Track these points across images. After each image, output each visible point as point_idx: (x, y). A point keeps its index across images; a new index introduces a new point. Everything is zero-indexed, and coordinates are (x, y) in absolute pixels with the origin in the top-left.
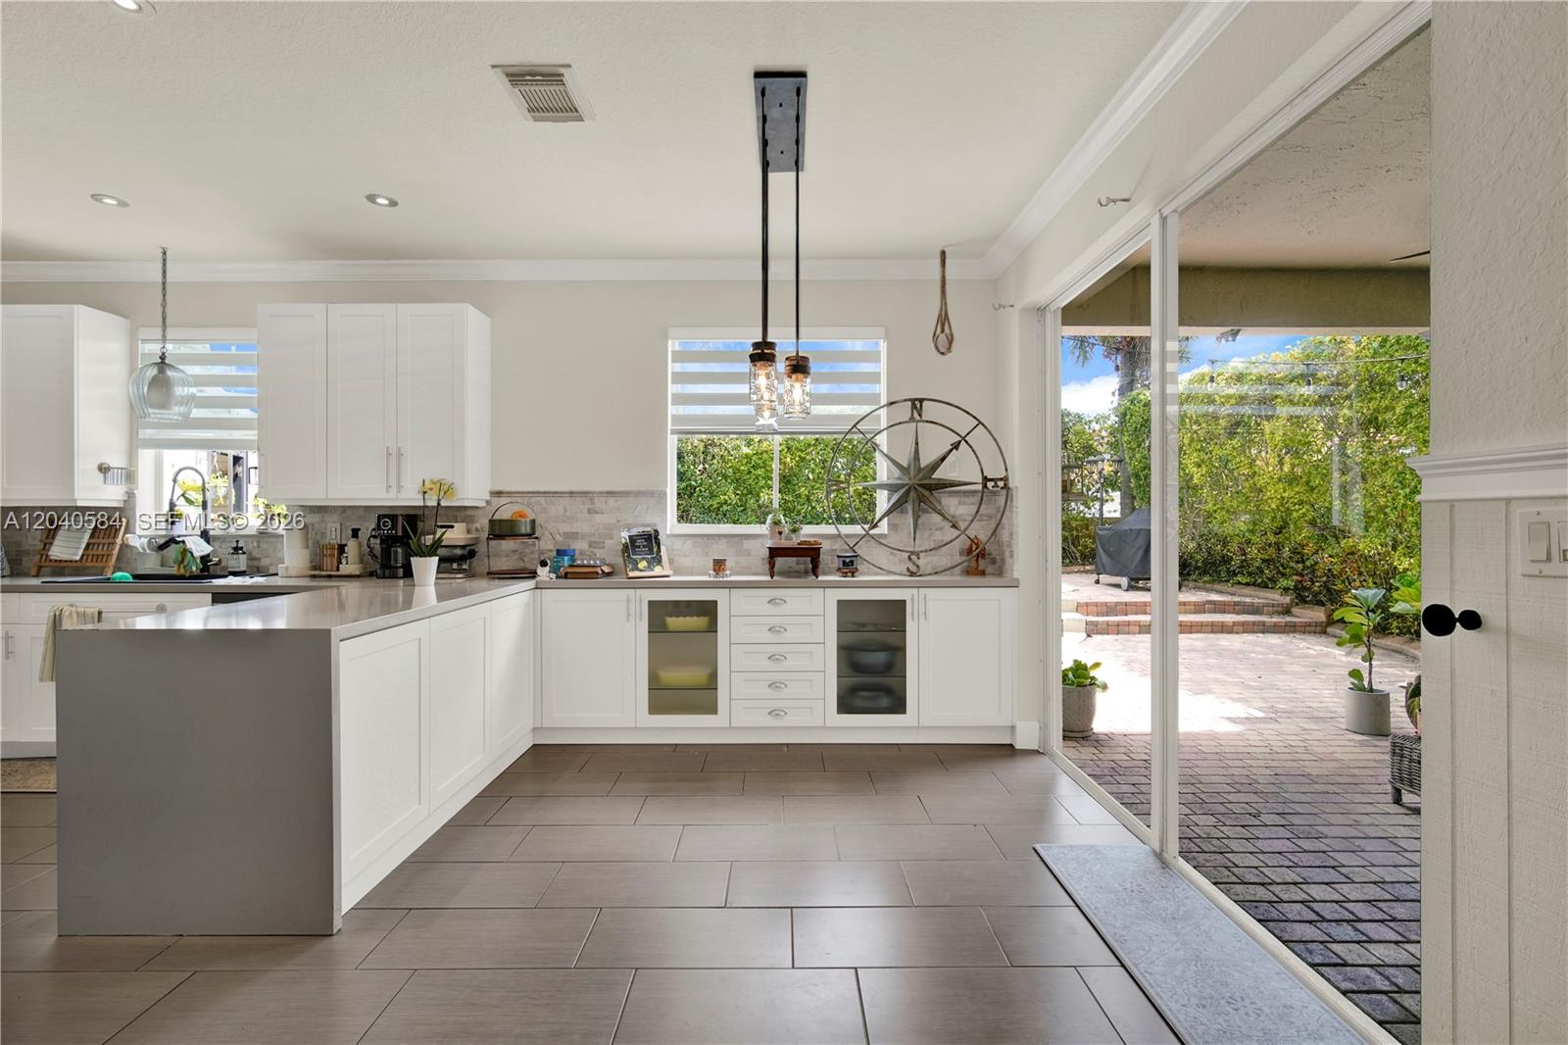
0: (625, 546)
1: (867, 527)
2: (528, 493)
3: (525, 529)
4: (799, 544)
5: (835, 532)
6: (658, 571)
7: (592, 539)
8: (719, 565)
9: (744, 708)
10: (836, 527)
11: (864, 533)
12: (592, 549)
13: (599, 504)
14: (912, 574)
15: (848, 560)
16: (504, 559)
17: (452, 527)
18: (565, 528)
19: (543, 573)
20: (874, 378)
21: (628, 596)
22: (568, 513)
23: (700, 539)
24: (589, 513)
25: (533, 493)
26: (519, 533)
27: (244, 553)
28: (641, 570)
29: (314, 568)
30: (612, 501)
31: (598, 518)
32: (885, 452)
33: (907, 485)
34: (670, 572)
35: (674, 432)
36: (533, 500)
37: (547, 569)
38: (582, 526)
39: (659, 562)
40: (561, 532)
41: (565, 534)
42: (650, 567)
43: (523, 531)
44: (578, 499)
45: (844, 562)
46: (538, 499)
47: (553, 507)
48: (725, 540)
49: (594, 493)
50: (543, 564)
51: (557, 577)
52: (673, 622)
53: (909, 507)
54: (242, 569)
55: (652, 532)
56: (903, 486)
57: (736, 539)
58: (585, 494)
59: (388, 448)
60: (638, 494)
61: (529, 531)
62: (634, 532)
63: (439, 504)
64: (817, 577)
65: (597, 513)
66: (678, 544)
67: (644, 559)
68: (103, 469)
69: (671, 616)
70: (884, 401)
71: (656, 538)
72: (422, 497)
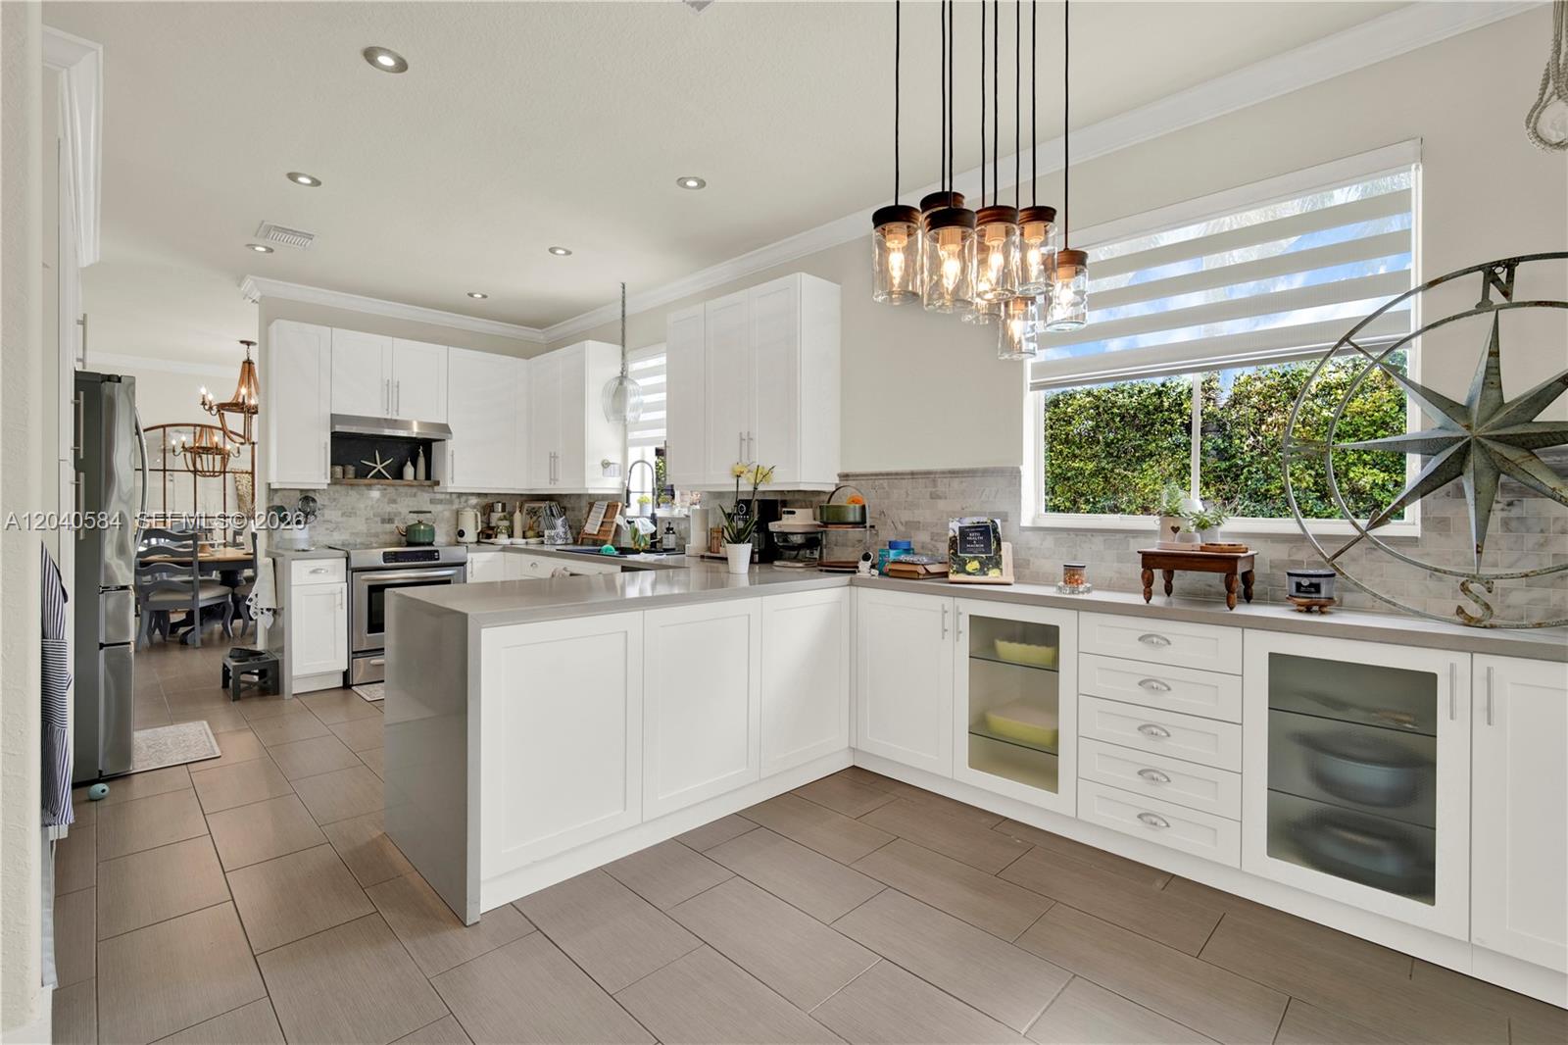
0: (953, 542)
1: (1363, 522)
2: (872, 475)
3: (853, 516)
4: (1202, 549)
5: (1295, 529)
6: (993, 575)
7: (935, 530)
8: (1072, 573)
9: (1098, 796)
10: (1299, 522)
11: (1358, 534)
12: (933, 542)
13: (941, 488)
14: (1470, 622)
15: (1305, 582)
16: (850, 549)
17: (793, 513)
18: (906, 516)
19: (864, 566)
20: (1398, 243)
21: (943, 606)
22: (910, 499)
23: (1065, 535)
24: (932, 498)
25: (876, 475)
26: (846, 521)
27: (674, 533)
28: (969, 574)
29: (709, 549)
30: (956, 483)
31: (941, 504)
32: (1418, 380)
33: (1458, 439)
34: (1011, 579)
35: (1036, 387)
36: (877, 483)
37: (869, 563)
38: (924, 515)
39: (998, 564)
40: (903, 520)
41: (906, 523)
42: (982, 571)
43: (851, 519)
44: (920, 480)
45: (1299, 586)
46: (881, 481)
47: (895, 491)
48: (1101, 538)
49: (936, 473)
50: (866, 557)
51: (880, 574)
52: (1008, 649)
53: (1467, 483)
54: (670, 547)
55: (989, 524)
56: (1451, 441)
57: (1118, 536)
58: (927, 474)
59: (741, 434)
60: (985, 472)
61: (858, 519)
62: (967, 522)
63: (755, 489)
64: (1231, 609)
65: (940, 498)
66: (1034, 540)
67: (975, 558)
68: (606, 465)
69: (1003, 640)
70: (1417, 280)
71: (995, 530)
72: (735, 482)
